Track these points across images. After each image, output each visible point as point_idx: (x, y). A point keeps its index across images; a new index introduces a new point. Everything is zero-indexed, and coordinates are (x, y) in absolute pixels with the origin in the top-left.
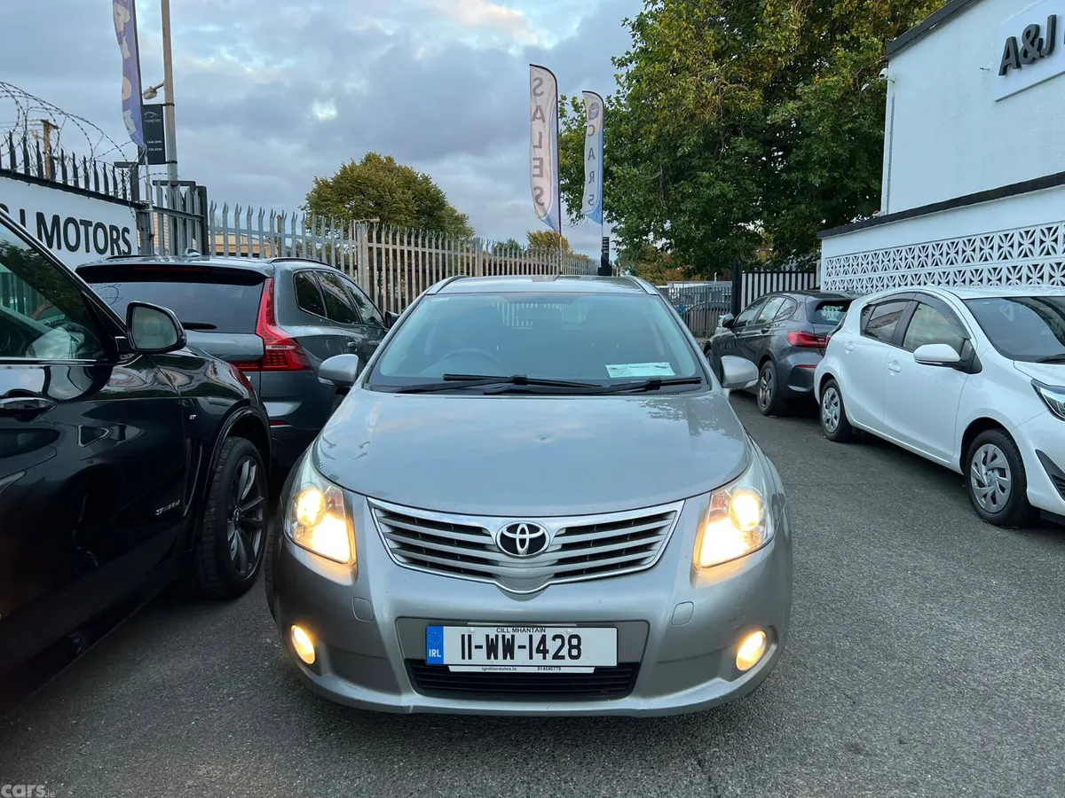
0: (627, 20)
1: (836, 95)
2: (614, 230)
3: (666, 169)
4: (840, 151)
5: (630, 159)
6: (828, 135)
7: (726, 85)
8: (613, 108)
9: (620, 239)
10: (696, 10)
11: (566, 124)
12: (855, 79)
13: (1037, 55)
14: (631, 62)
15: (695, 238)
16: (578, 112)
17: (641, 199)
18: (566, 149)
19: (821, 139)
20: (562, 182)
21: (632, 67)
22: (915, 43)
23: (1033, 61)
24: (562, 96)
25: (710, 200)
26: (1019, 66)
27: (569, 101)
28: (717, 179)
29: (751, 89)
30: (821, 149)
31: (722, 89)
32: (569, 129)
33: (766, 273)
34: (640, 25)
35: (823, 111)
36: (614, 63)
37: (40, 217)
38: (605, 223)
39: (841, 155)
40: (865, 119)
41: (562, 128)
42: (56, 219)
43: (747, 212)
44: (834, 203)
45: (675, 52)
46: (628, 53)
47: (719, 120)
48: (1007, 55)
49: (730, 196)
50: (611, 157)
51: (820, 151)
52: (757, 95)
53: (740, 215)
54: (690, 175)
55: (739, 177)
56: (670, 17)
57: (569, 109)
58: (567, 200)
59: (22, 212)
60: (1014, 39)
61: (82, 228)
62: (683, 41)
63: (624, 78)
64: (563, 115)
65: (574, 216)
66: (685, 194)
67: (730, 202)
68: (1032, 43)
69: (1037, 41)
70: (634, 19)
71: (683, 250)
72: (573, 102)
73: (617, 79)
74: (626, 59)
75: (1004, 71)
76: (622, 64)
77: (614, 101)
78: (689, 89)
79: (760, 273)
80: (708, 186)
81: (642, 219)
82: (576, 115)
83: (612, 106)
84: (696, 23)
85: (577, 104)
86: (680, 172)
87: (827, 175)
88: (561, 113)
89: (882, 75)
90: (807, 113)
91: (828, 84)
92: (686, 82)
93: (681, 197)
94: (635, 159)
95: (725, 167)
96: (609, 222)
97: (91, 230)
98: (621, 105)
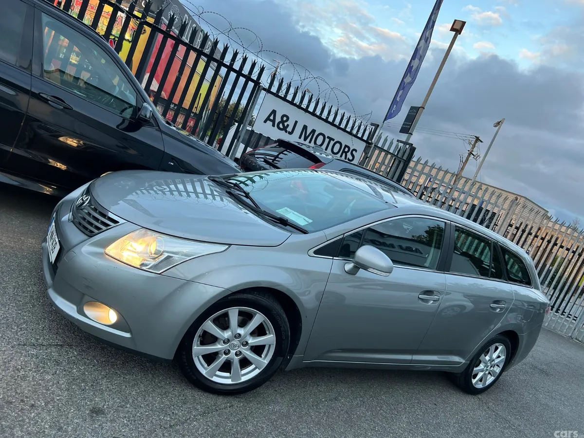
37: (305, 127)
42: (314, 131)
59: (296, 122)
61: (327, 140)
97: (332, 143)
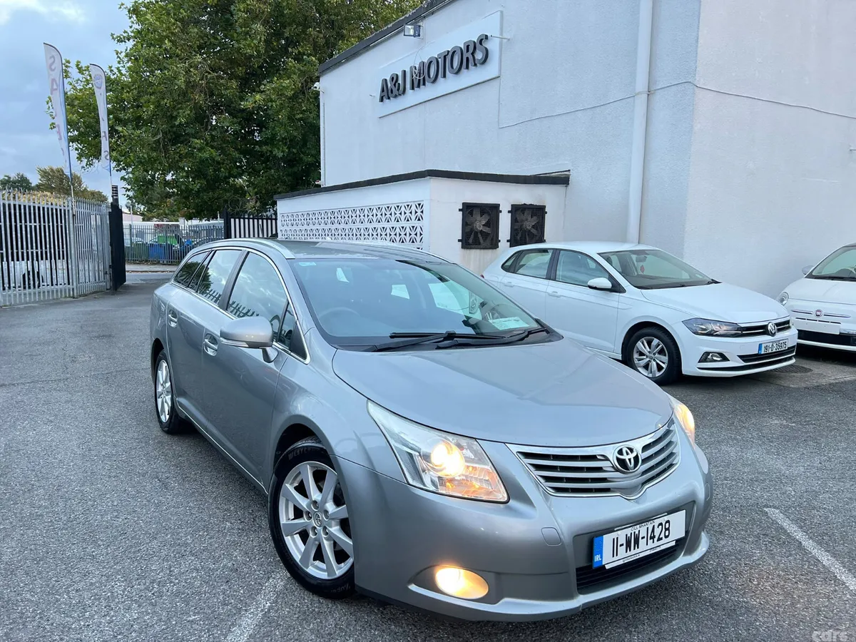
0: (123, 4)
1: (289, 93)
2: (123, 178)
3: (165, 133)
4: (296, 134)
5: (133, 121)
6: (285, 121)
7: (209, 73)
8: (115, 76)
9: (129, 187)
10: (181, 11)
11: (71, 84)
12: (302, 84)
13: (397, 93)
14: (129, 40)
15: (192, 190)
16: (83, 74)
17: (145, 156)
18: (73, 106)
19: (281, 124)
20: (70, 134)
21: (130, 44)
22: (334, 69)
23: (396, 96)
24: (66, 60)
25: (202, 161)
26: (389, 98)
27: (73, 64)
28: (207, 144)
29: (230, 79)
30: (282, 132)
31: (207, 76)
32: (75, 89)
33: (249, 219)
34: (135, 11)
35: (281, 104)
36: (113, 38)
38: (114, 172)
39: (296, 137)
40: (311, 113)
41: (68, 88)
43: (232, 172)
44: (295, 169)
45: (166, 41)
46: (125, 32)
47: (207, 100)
48: (383, 91)
49: (218, 159)
50: (116, 119)
51: (281, 133)
52: (234, 84)
53: (227, 174)
54: (186, 140)
55: (224, 145)
56: (161, 13)
57: (74, 72)
58: (76, 149)
60: (386, 80)
62: (172, 33)
63: (123, 54)
64: (67, 77)
65: (84, 163)
66: (181, 154)
67: (218, 163)
68: (395, 85)
69: (397, 84)
70: (130, 5)
71: (185, 198)
72: (77, 65)
73: (117, 54)
74: (124, 37)
75: (382, 100)
76: (120, 40)
77: (116, 71)
78: (179, 73)
79: (244, 219)
80: (200, 150)
81: (147, 172)
82: (80, 76)
83: (114, 74)
84: (182, 20)
85: (82, 67)
86: (176, 137)
87: (287, 150)
88: (66, 74)
89: (316, 87)
90: (270, 104)
91: (284, 85)
92: (177, 67)
93: (179, 156)
94: (138, 122)
95: (213, 137)
96: (117, 171)
98: (122, 74)
